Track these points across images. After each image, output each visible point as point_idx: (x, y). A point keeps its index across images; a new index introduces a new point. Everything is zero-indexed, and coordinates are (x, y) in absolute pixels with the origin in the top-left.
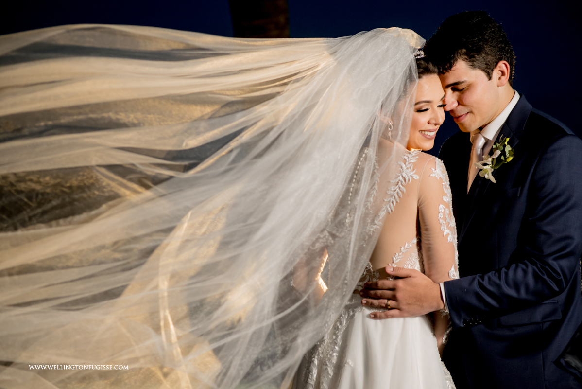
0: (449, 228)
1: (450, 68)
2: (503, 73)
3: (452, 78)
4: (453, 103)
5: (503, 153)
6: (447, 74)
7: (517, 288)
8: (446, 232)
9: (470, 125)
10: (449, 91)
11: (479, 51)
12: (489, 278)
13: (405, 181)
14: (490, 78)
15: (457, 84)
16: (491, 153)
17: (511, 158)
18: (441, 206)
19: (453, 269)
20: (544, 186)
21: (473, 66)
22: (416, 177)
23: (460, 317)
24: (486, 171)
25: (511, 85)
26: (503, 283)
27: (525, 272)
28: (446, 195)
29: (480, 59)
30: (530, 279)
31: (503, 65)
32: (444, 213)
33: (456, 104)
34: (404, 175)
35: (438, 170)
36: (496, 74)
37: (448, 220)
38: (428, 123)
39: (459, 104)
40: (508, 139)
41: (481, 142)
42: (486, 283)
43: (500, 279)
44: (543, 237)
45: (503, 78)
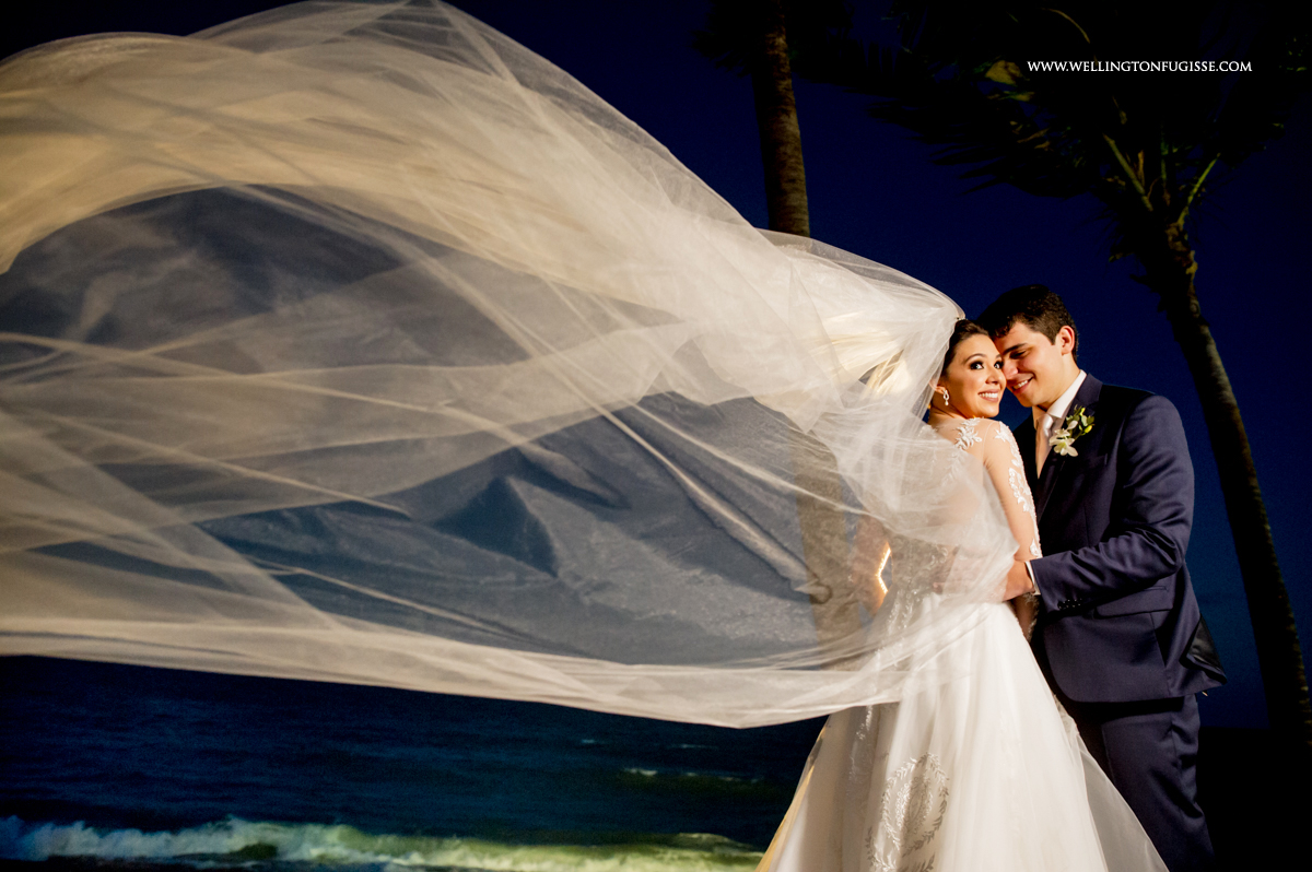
0: (1024, 495)
1: (1009, 330)
2: (1066, 340)
3: (1010, 342)
4: (1012, 370)
5: (1080, 422)
6: (1004, 339)
7: (1122, 561)
8: (1021, 499)
9: (1032, 396)
10: (1007, 358)
11: (1039, 313)
12: (1085, 552)
13: (966, 444)
14: (1052, 341)
15: (1016, 347)
16: (1065, 426)
17: (1090, 428)
18: (1011, 470)
19: (1034, 544)
20: (1136, 450)
21: (1033, 329)
22: (979, 439)
23: (1053, 596)
24: (1063, 446)
25: (1076, 362)
26: (1102, 555)
27: (1129, 542)
28: (1015, 459)
29: (1041, 322)
30: (1138, 550)
31: (1065, 331)
32: (1016, 478)
33: (1016, 371)
34: (965, 438)
35: (1004, 433)
36: (1059, 339)
37: (1021, 486)
38: (987, 382)
39: (1020, 371)
40: (1083, 410)
41: (1048, 422)
42: (1081, 555)
43: (1098, 550)
44: (1144, 504)
45: (1067, 345)
